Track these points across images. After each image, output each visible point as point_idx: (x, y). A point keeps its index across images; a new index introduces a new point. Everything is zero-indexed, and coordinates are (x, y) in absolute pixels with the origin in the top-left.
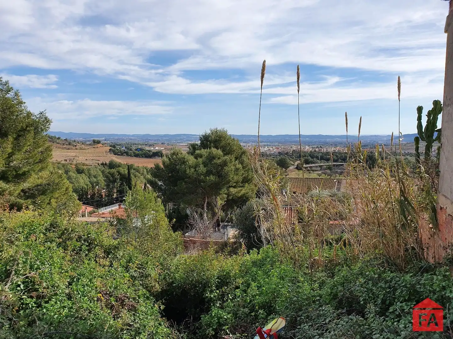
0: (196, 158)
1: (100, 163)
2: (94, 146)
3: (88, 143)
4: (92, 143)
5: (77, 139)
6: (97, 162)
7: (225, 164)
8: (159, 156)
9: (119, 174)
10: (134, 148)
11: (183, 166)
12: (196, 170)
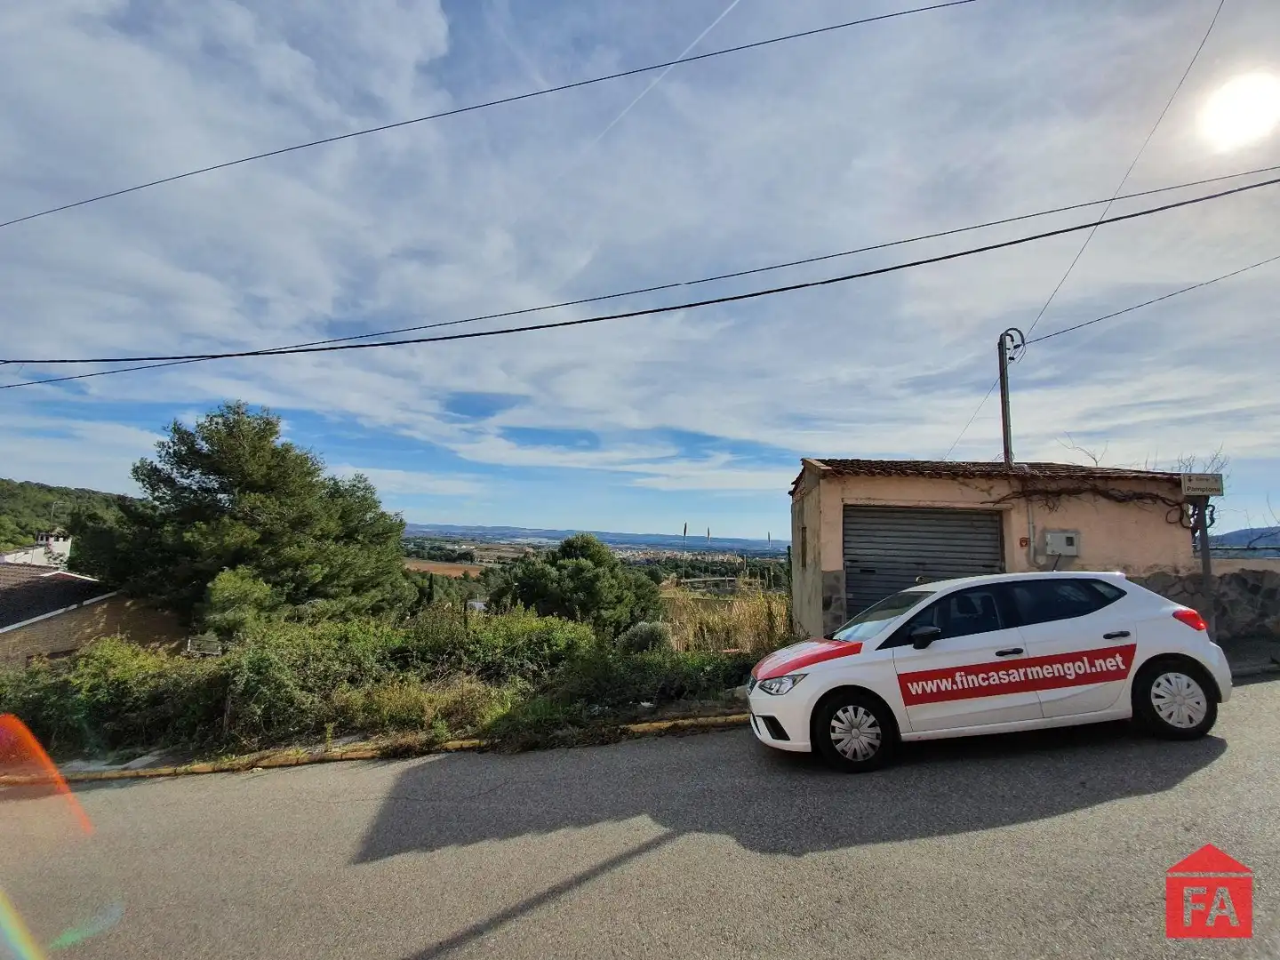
0: (559, 569)
8: (466, 559)
10: (427, 544)
11: (543, 580)
12: (560, 585)
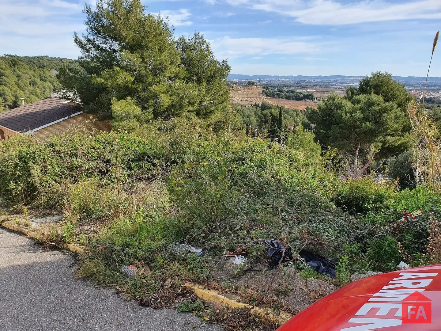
0: (353, 103)
1: (253, 104)
2: (249, 88)
3: (243, 84)
4: (247, 84)
5: (234, 80)
6: (251, 103)
7: (385, 110)
8: (310, 99)
9: (271, 115)
11: (339, 111)
12: (352, 115)
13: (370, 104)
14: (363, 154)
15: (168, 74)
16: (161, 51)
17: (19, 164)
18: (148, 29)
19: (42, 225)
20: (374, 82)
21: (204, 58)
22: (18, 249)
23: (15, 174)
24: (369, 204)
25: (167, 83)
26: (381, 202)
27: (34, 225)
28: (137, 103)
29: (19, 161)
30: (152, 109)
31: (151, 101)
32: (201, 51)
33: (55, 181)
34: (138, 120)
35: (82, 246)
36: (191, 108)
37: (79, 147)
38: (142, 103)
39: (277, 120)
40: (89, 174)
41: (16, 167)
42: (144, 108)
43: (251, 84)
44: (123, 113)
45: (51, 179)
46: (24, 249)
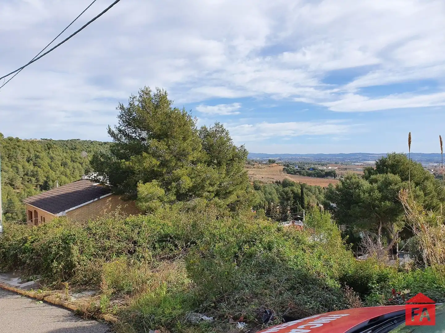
0: (371, 183)
1: (275, 181)
2: (269, 165)
3: (264, 162)
4: (268, 162)
5: (254, 159)
6: (272, 180)
8: (332, 176)
9: (293, 193)
10: (307, 167)
11: (357, 190)
12: (370, 195)
13: (387, 183)
14: (386, 233)
15: (190, 158)
16: (184, 139)
17: (61, 245)
18: (174, 121)
19: (80, 299)
20: (390, 162)
21: (223, 144)
22: (61, 319)
23: (58, 254)
24: (373, 283)
25: (190, 166)
26: (385, 281)
27: (73, 299)
28: (161, 185)
29: (62, 243)
30: (174, 190)
31: (174, 184)
32: (221, 138)
33: (90, 260)
34: (161, 201)
35: (115, 316)
36: (211, 189)
37: (112, 230)
38: (166, 185)
39: (299, 198)
40: (119, 254)
41: (59, 247)
42: (168, 190)
43: (271, 162)
44: (148, 195)
45: (87, 258)
46: (67, 319)
